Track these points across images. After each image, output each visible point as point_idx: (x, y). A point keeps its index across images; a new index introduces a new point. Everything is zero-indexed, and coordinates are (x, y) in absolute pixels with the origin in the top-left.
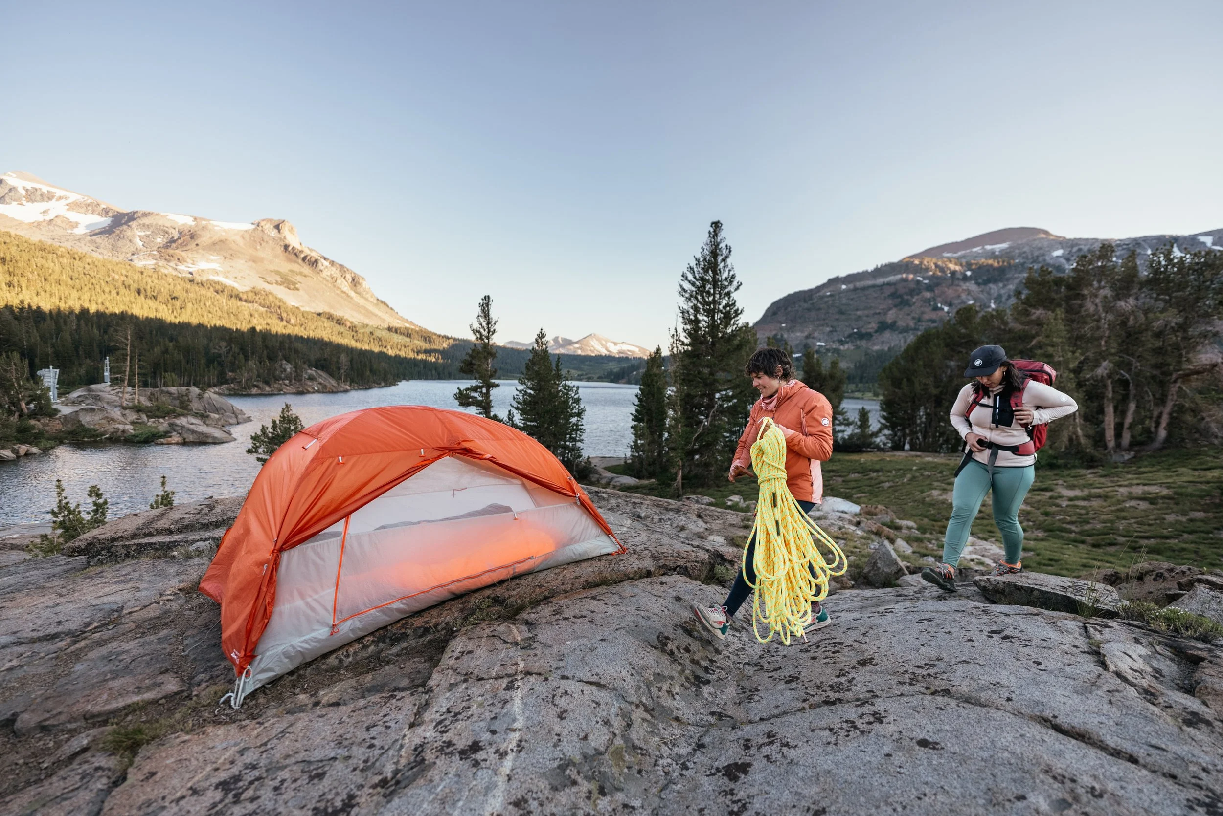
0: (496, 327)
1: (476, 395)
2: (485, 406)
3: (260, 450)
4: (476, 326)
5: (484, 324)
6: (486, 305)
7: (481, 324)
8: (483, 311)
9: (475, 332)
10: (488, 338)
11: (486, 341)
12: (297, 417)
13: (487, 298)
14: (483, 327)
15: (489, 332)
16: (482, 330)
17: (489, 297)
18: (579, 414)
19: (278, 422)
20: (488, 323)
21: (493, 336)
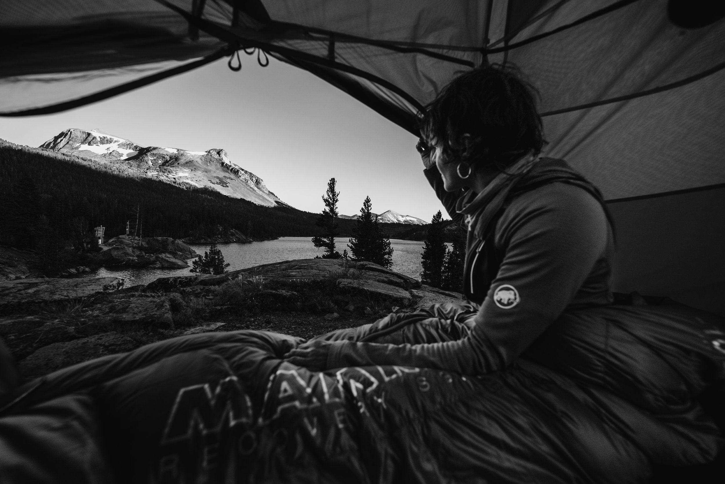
0: (338, 198)
1: (325, 240)
2: (331, 246)
3: (198, 270)
4: (326, 197)
5: (331, 196)
6: (332, 183)
7: (329, 196)
8: (331, 187)
9: (326, 201)
10: (333, 204)
11: (332, 206)
12: (219, 251)
13: (333, 180)
14: (330, 198)
15: (333, 201)
16: (329, 200)
17: (334, 178)
18: (390, 253)
19: (208, 254)
20: (333, 195)
21: (336, 204)
